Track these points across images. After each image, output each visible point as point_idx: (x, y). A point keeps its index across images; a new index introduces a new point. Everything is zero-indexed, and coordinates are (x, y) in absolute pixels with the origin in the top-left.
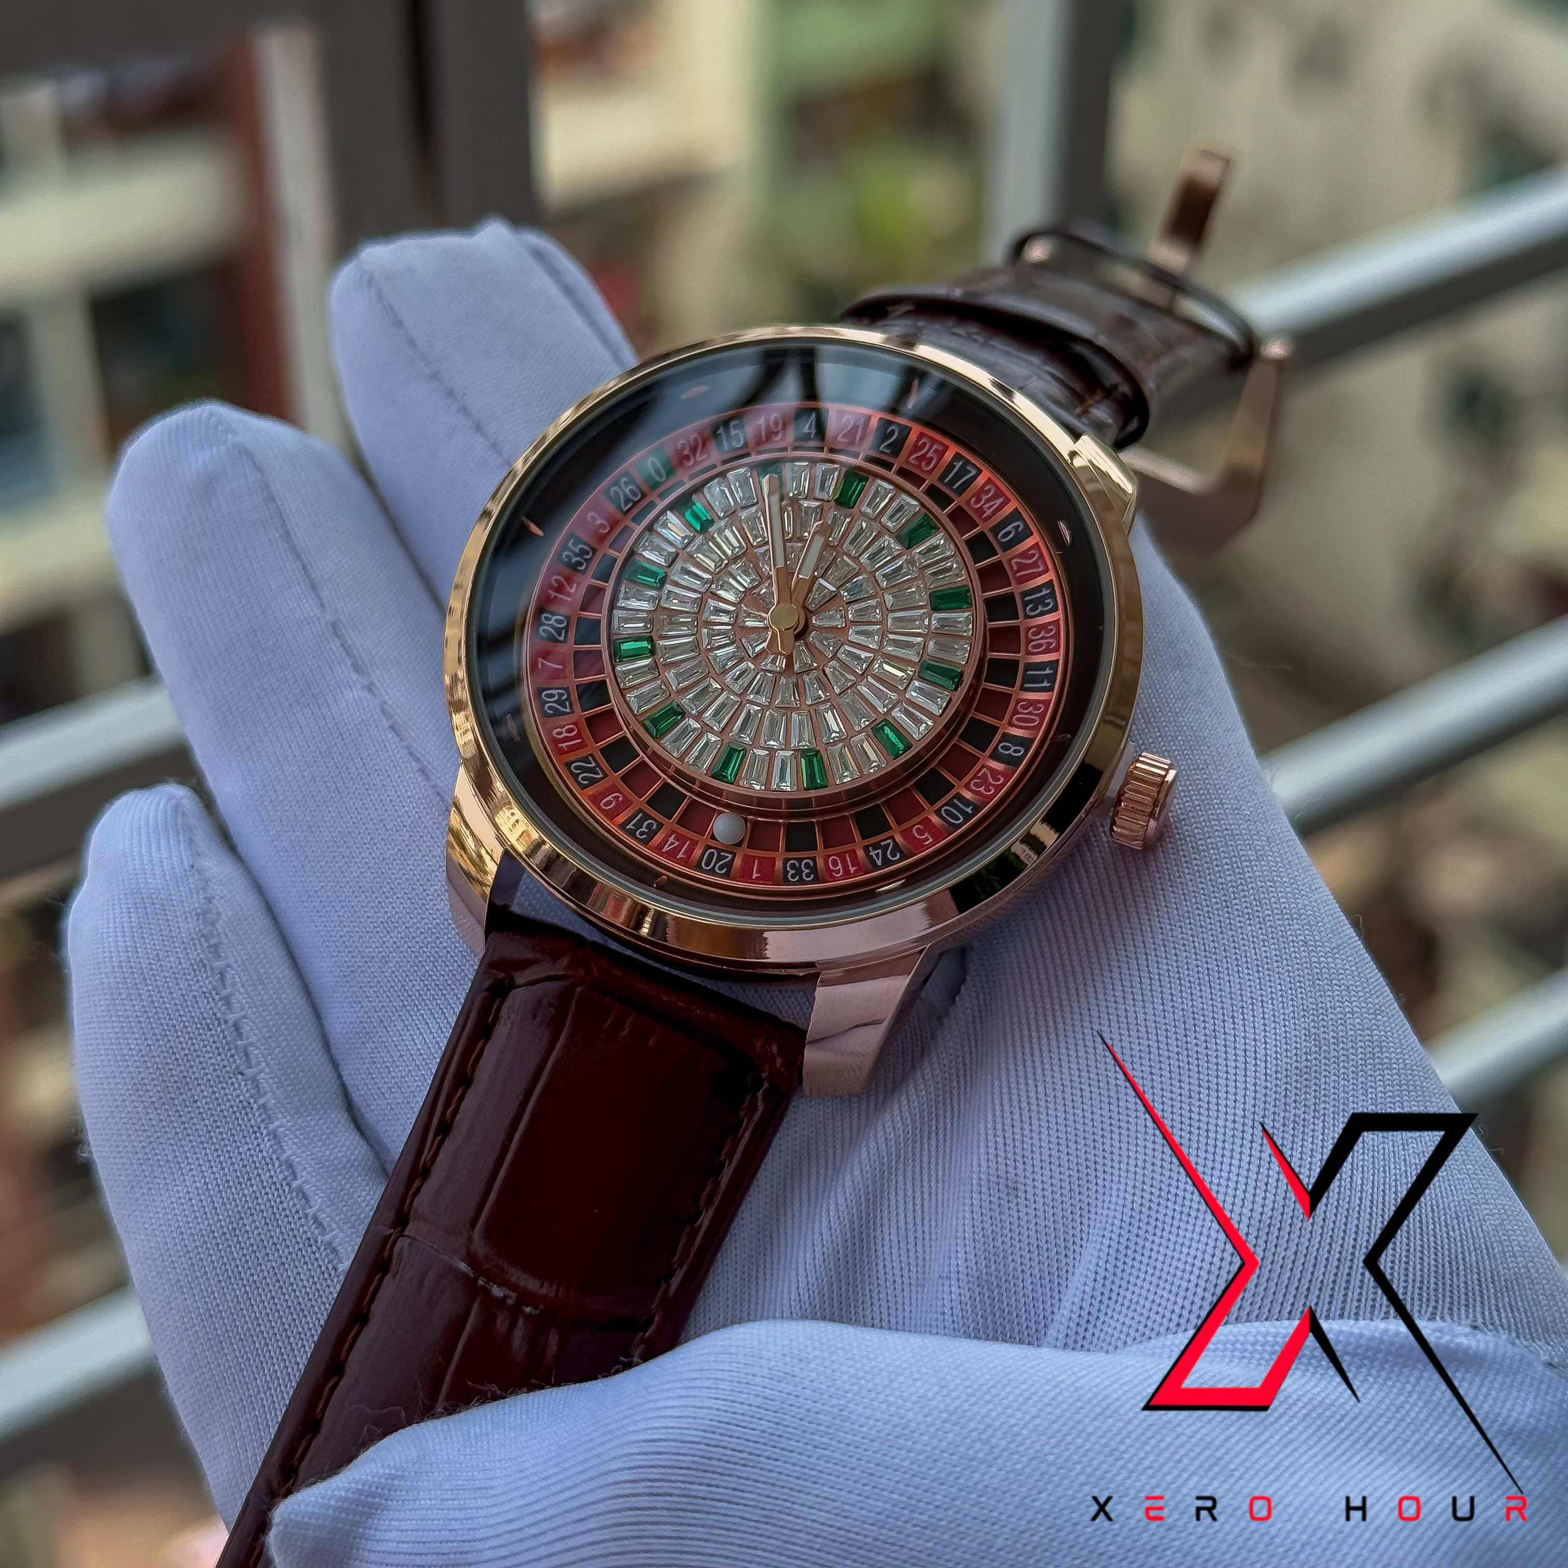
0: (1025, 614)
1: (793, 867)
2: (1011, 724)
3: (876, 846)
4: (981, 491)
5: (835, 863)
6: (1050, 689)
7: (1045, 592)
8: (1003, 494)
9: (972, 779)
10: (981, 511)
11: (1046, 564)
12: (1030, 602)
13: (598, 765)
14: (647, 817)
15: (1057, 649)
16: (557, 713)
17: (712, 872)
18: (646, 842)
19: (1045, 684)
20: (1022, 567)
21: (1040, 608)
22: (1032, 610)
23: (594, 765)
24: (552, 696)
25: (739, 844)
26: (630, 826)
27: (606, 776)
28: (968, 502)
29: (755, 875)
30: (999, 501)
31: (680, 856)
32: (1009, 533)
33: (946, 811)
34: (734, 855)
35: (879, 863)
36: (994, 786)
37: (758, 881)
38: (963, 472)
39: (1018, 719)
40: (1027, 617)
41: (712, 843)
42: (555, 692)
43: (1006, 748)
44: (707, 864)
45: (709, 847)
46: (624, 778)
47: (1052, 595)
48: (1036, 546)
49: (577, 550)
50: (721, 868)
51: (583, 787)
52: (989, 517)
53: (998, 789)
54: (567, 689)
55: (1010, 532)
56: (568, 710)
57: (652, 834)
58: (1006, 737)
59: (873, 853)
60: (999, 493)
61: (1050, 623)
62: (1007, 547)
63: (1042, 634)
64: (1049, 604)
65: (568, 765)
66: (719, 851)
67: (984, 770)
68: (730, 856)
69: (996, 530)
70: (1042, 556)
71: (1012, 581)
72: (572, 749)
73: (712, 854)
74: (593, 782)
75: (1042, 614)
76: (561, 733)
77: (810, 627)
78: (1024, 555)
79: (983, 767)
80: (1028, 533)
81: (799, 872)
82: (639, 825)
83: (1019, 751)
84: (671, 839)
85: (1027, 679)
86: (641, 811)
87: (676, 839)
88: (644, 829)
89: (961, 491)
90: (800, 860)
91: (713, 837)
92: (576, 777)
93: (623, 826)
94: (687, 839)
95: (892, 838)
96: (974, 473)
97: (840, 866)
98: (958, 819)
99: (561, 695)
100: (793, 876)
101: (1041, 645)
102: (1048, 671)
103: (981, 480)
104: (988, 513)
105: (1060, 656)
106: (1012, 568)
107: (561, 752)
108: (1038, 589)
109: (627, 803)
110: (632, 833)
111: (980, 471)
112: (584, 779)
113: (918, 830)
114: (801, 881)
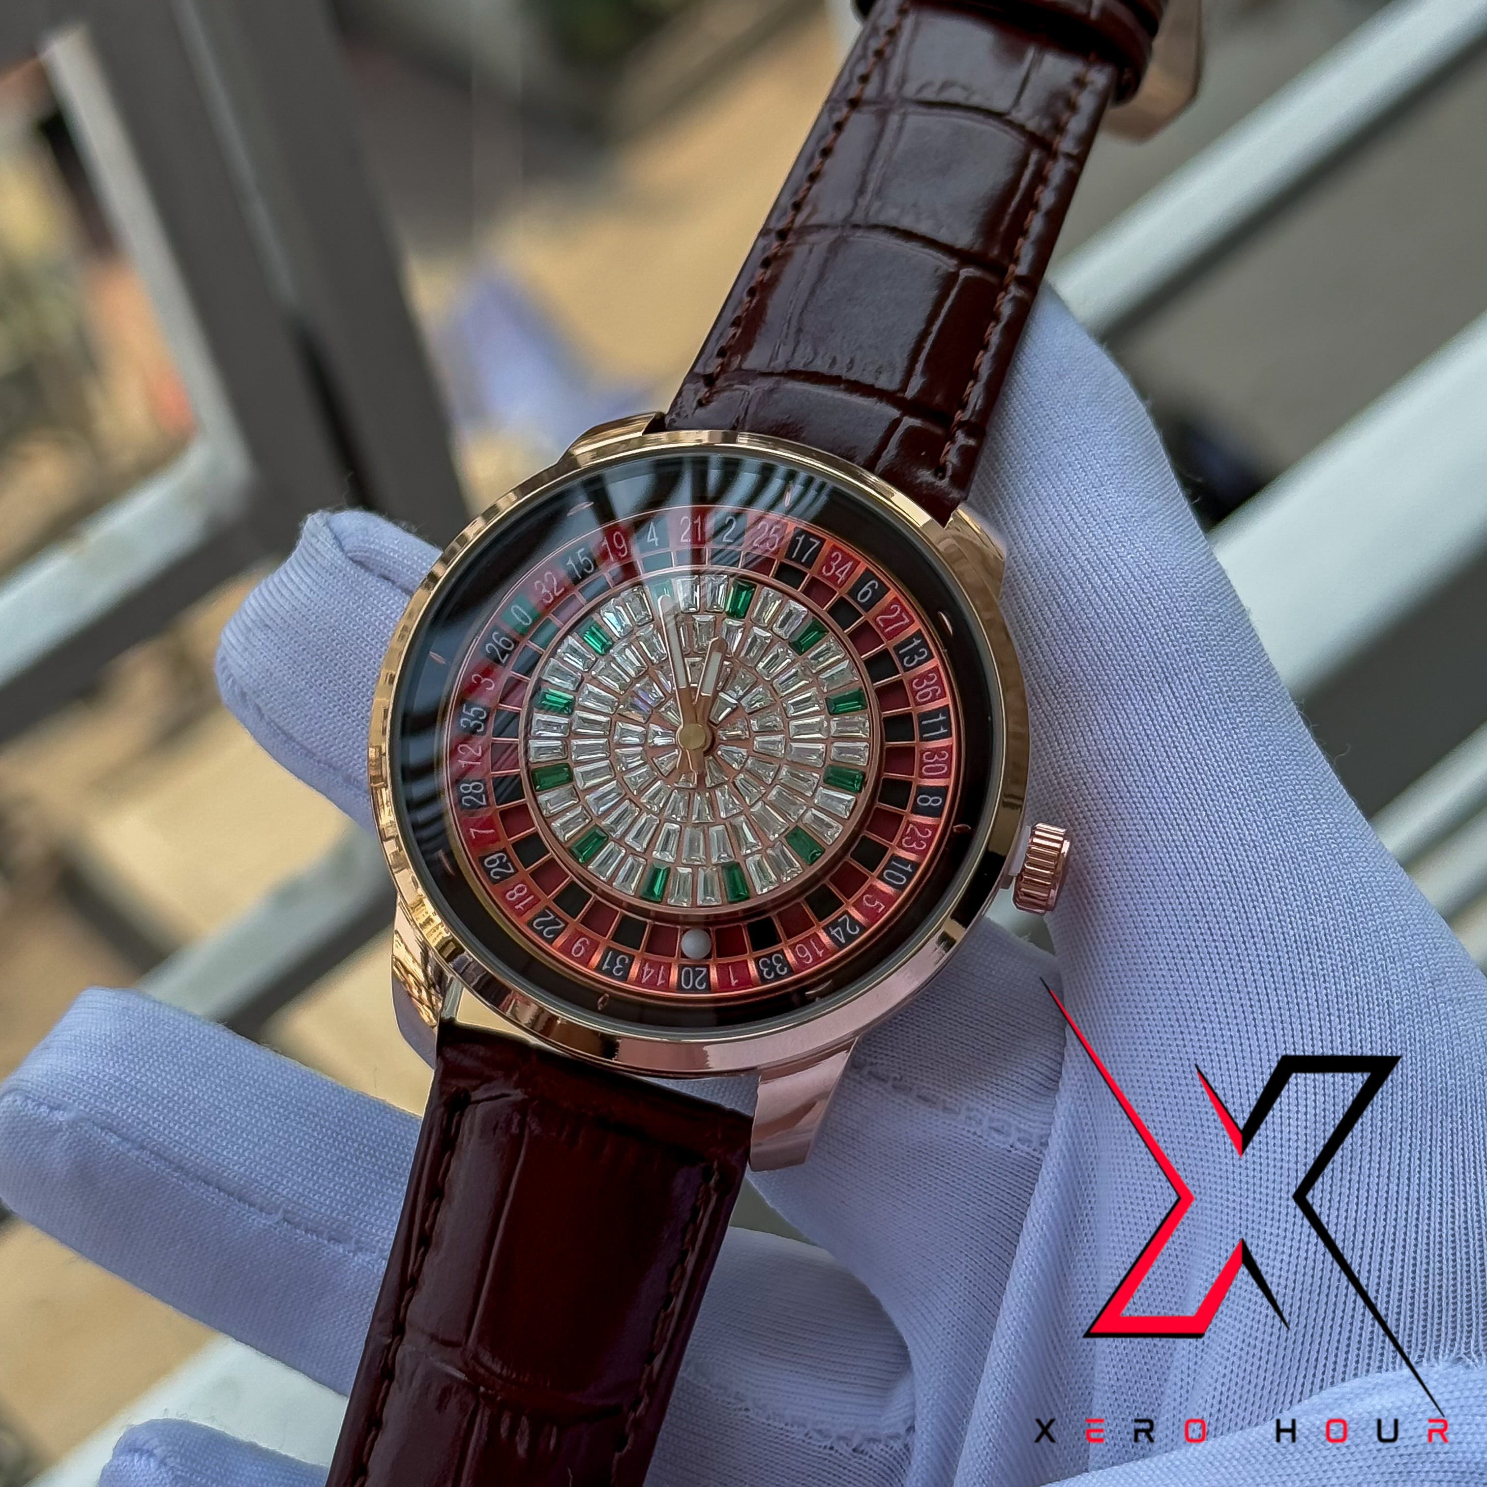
0: (904, 667)
1: (764, 964)
2: (922, 776)
3: (834, 924)
4: (829, 559)
5: (803, 952)
6: (948, 735)
7: (916, 642)
8: (851, 558)
9: (902, 838)
10: (834, 578)
11: (910, 617)
12: (905, 655)
13: (557, 916)
14: (617, 953)
15: (943, 695)
16: (504, 876)
17: (694, 990)
18: (624, 979)
19: (942, 731)
20: (888, 623)
21: (917, 659)
22: (909, 662)
23: (552, 917)
24: (492, 862)
25: (708, 957)
26: (605, 967)
27: (567, 924)
28: (820, 573)
29: (734, 982)
30: (849, 565)
31: (660, 982)
32: (866, 593)
33: (888, 874)
34: (708, 967)
35: (843, 940)
36: (924, 840)
37: (738, 987)
38: (807, 545)
39: (927, 770)
40: (907, 670)
41: (684, 961)
42: (494, 857)
43: (925, 800)
44: (687, 984)
45: (683, 966)
46: (584, 922)
47: (924, 644)
48: (896, 600)
49: (471, 714)
50: (701, 984)
51: (551, 942)
52: (843, 583)
53: (930, 841)
54: (504, 851)
55: (868, 592)
56: (512, 871)
57: (627, 969)
58: (921, 790)
59: (833, 932)
60: (847, 558)
61: (930, 671)
62: (868, 607)
63: (925, 683)
64: (923, 653)
65: (530, 924)
66: (693, 967)
67: (911, 826)
68: (705, 970)
69: (853, 593)
70: (904, 609)
71: (883, 638)
72: (528, 907)
73: (688, 973)
74: (557, 933)
75: (920, 663)
76: (512, 896)
77: (717, 741)
78: (887, 611)
79: (908, 823)
80: (884, 590)
81: (772, 968)
82: (612, 963)
83: (938, 801)
84: (646, 969)
85: (924, 729)
86: (609, 949)
87: (650, 967)
88: (619, 966)
89: (809, 564)
90: (769, 956)
91: (683, 956)
92: (540, 934)
93: (598, 969)
94: (661, 964)
95: (846, 912)
96: (818, 543)
97: (808, 953)
98: (902, 880)
99: (501, 858)
100: (769, 974)
101: (928, 694)
102: (941, 718)
103: (826, 548)
104: (842, 577)
105: (947, 701)
106: (878, 626)
107: (520, 914)
108: (909, 641)
109: (595, 946)
110: (609, 973)
111: (823, 541)
112: (549, 933)
113: (867, 899)
114: (778, 977)
